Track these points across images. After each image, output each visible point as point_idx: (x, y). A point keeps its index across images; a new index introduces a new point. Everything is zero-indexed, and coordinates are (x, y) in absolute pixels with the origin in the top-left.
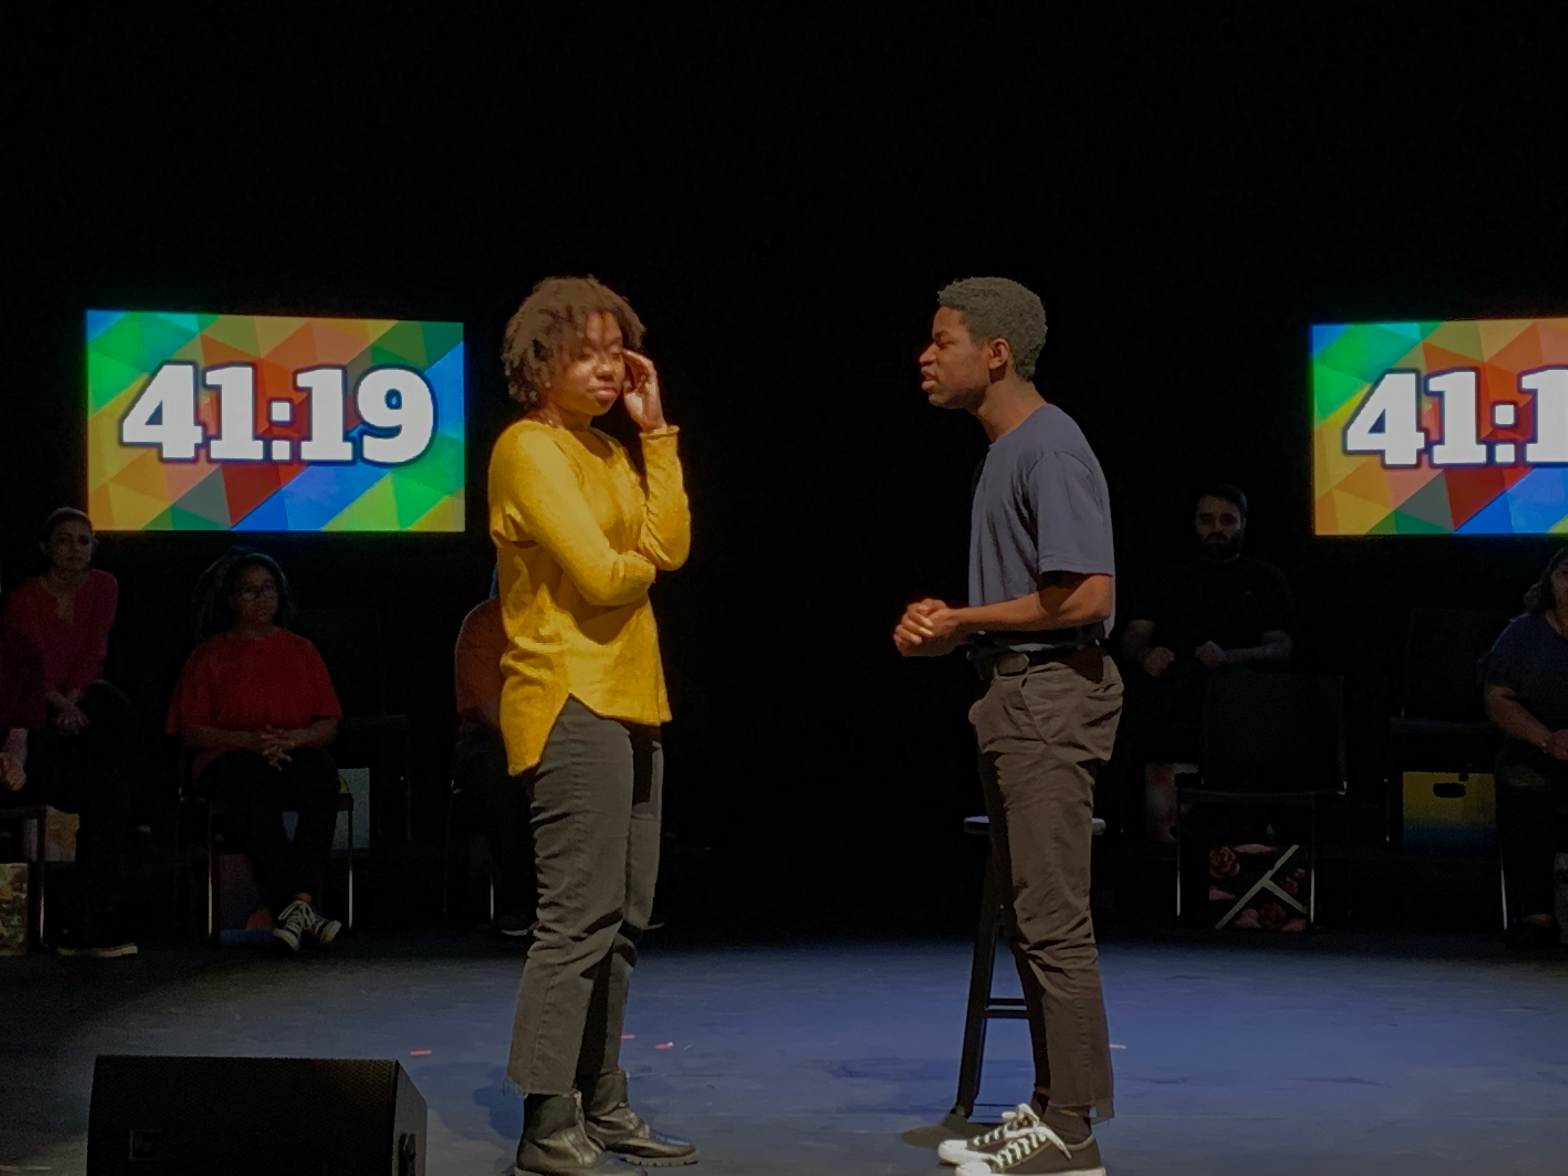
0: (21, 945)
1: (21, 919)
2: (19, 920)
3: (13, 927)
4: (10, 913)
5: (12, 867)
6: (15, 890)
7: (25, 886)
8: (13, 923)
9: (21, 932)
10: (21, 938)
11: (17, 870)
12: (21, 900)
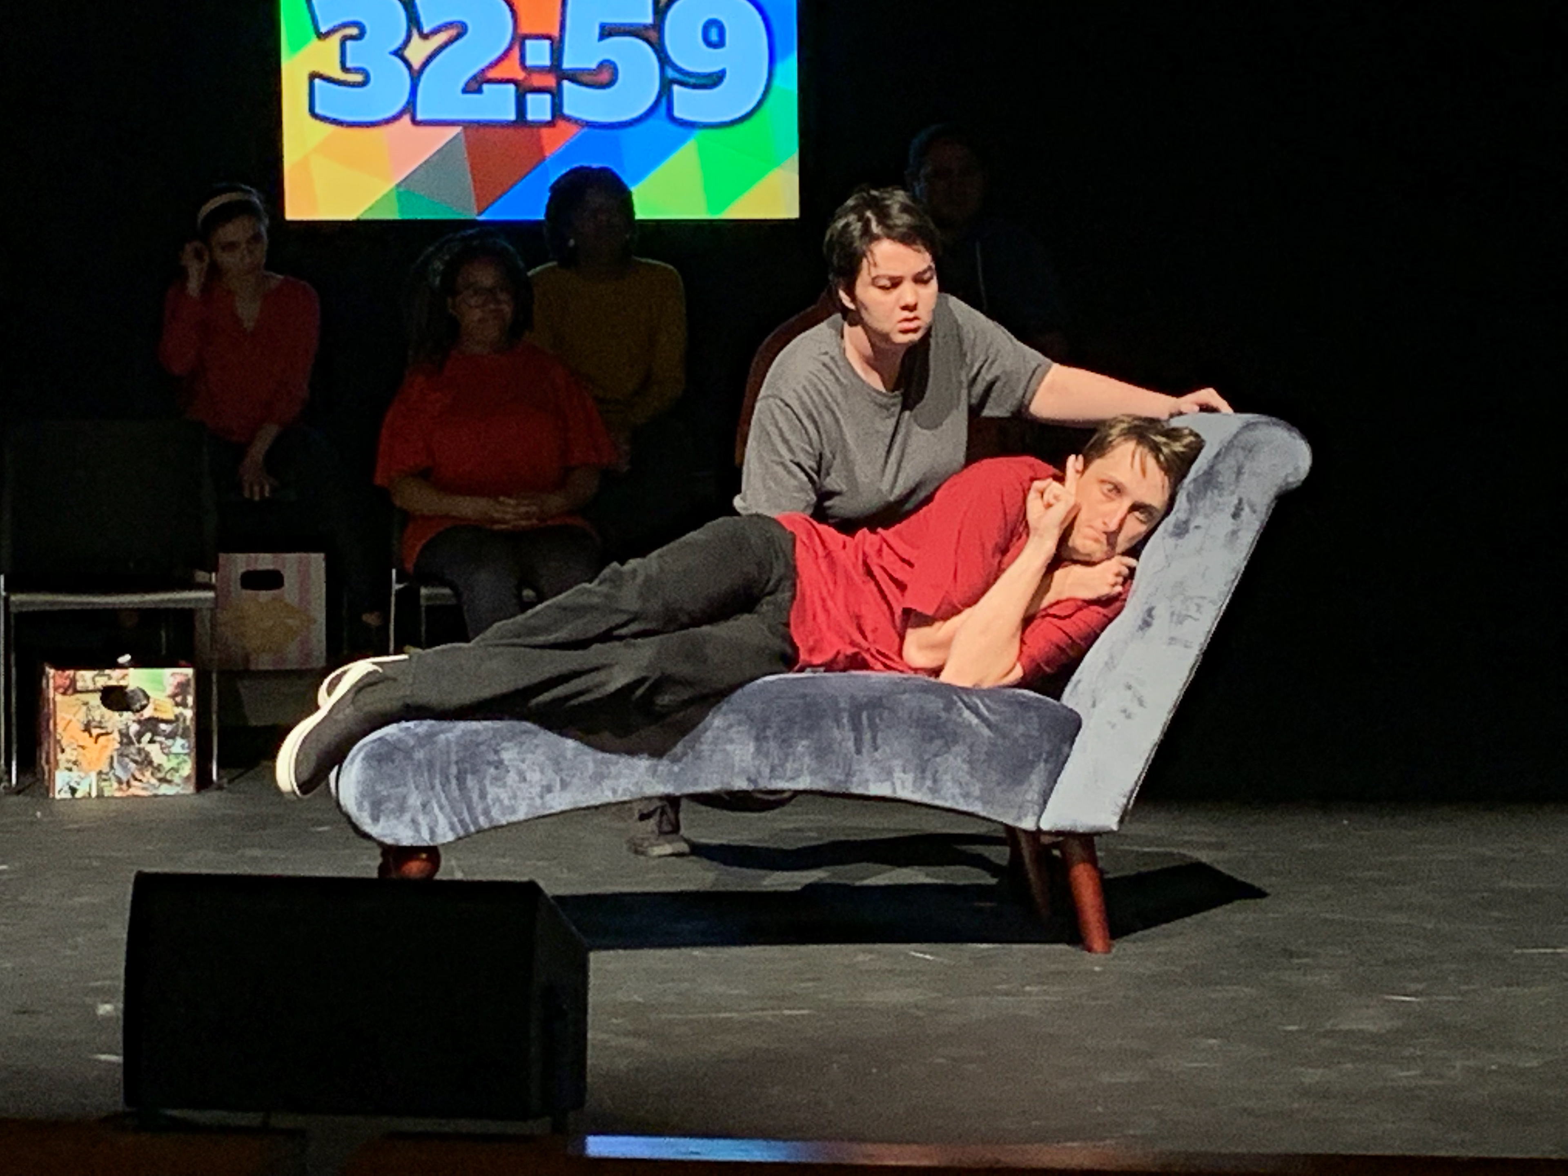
0: (188, 778)
1: (187, 745)
2: (183, 746)
3: (177, 755)
4: (171, 736)
5: (173, 674)
6: (177, 705)
7: (190, 700)
8: (174, 750)
9: (185, 761)
10: (187, 768)
11: (180, 679)
12: (185, 720)
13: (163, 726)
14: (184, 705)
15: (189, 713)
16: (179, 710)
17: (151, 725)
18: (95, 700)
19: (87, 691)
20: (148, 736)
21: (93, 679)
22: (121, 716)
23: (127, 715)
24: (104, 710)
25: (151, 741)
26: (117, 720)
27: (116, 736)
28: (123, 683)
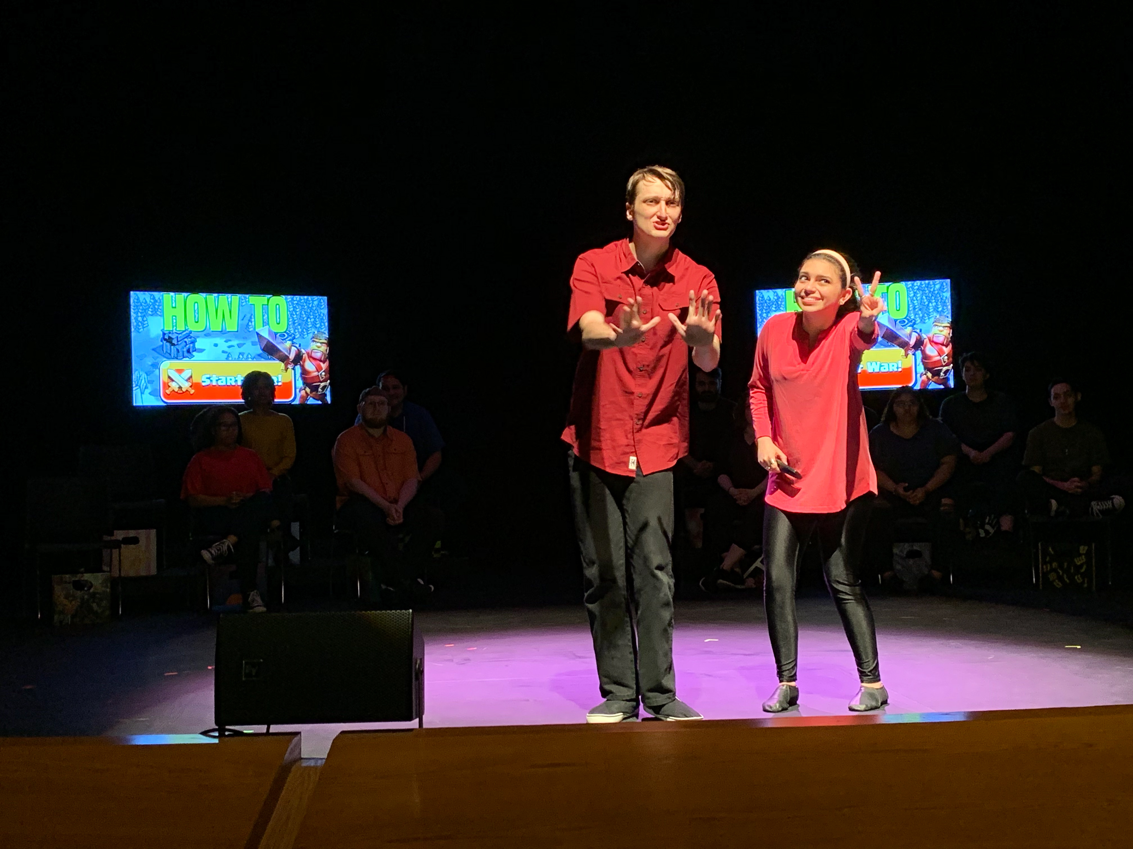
0: (108, 616)
2: (106, 603)
3: (104, 607)
4: (101, 599)
5: (102, 575)
6: (103, 587)
8: (102, 605)
9: (106, 609)
12: (109, 593)
13: (97, 596)
14: (107, 587)
15: (108, 590)
16: (104, 589)
17: (93, 595)
18: (71, 586)
19: (66, 582)
20: (91, 600)
21: (69, 577)
22: (81, 592)
23: (82, 592)
24: (74, 590)
25: (94, 602)
26: (79, 593)
27: (79, 600)
28: (82, 579)
